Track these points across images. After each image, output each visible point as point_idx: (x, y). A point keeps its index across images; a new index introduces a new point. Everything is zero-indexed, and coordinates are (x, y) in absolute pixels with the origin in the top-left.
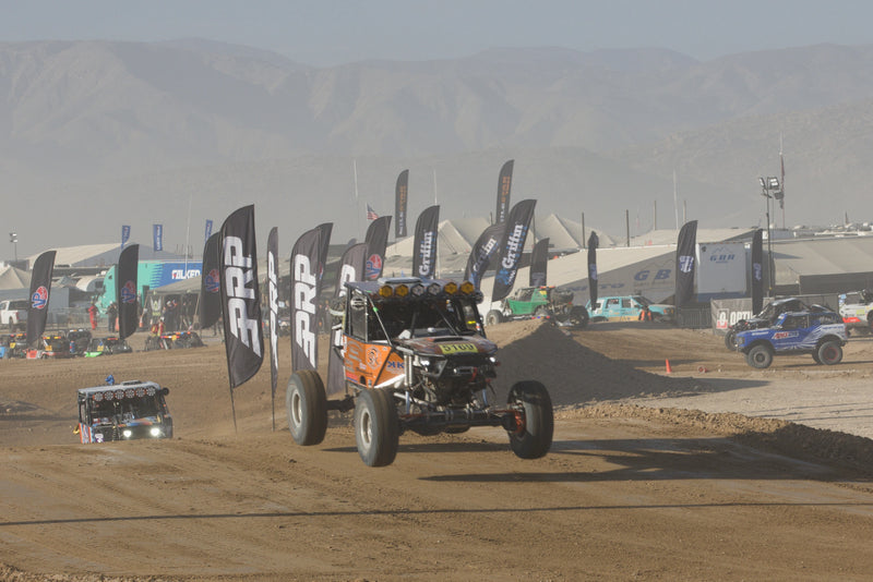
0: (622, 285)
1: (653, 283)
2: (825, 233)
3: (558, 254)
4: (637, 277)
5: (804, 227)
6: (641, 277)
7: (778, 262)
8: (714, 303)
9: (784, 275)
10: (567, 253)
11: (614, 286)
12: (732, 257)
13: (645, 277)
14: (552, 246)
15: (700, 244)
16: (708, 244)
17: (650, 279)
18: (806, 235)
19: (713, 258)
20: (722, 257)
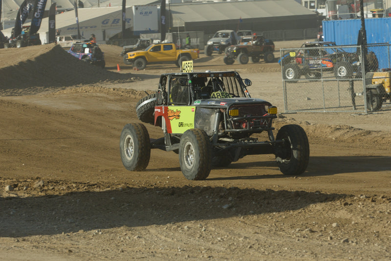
0: (95, 27)
1: (111, 26)
2: (197, 1)
3: (63, 11)
4: (103, 23)
6: (105, 22)
7: (174, 15)
8: (142, 35)
9: (177, 22)
10: (68, 10)
11: (91, 27)
12: (151, 13)
13: (107, 23)
14: (61, 7)
15: (135, 6)
16: (139, 6)
17: (109, 24)
18: (188, 2)
19: (141, 13)
20: (146, 13)
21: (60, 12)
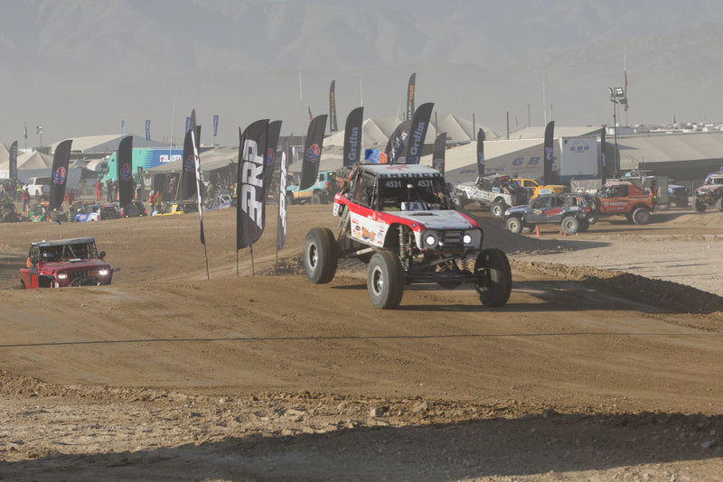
1: (527, 167)
2: (658, 130)
3: (455, 145)
4: (514, 163)
5: (642, 126)
6: (518, 163)
7: (622, 152)
8: (573, 183)
9: (627, 162)
10: (461, 144)
11: (497, 170)
12: (587, 148)
13: (521, 163)
14: (450, 139)
15: (563, 138)
16: (569, 138)
17: (524, 165)
18: (644, 131)
19: (572, 149)
20: (580, 148)
21: (449, 147)
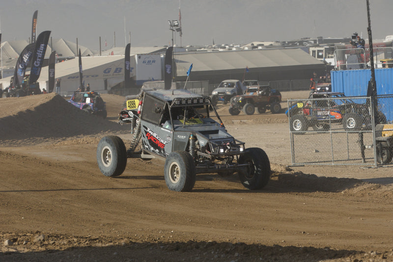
0: (97, 76)
1: (113, 75)
2: (202, 49)
3: (64, 59)
4: (105, 72)
5: (191, 46)
6: (107, 71)
7: (178, 64)
9: (181, 71)
10: (69, 59)
11: (93, 76)
12: (154, 61)
13: (109, 72)
14: (61, 55)
15: (138, 55)
16: (142, 54)
17: (111, 73)
18: (192, 50)
19: (144, 62)
20: (149, 62)
21: (60, 60)
